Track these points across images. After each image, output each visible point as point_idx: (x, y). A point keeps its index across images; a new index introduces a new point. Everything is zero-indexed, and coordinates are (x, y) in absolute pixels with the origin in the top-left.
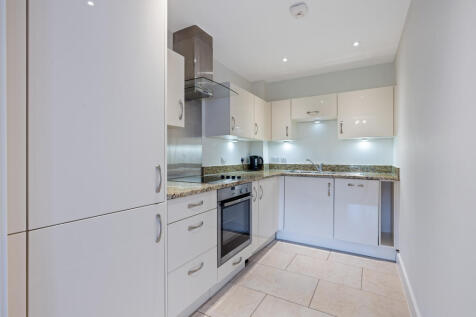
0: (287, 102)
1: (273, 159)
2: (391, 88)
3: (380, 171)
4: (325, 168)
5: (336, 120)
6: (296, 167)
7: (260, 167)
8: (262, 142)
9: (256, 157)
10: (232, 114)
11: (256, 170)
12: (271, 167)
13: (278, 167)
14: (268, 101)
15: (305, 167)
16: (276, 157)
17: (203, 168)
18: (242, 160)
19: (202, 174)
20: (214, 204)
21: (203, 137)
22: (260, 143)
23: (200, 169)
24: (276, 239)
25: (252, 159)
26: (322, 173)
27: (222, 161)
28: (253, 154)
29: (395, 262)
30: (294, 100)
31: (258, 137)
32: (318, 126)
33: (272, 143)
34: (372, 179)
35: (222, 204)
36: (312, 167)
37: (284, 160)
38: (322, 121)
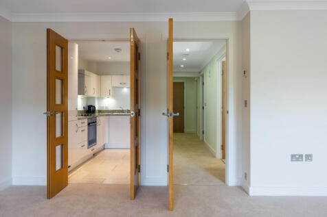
1: (100, 107)
6: (113, 111)
7: (94, 111)
9: (91, 106)
11: (92, 113)
12: (100, 111)
13: (104, 111)
14: (99, 75)
15: (119, 111)
16: (102, 106)
18: (84, 108)
20: (86, 124)
22: (94, 98)
24: (104, 149)
25: (89, 107)
28: (89, 104)
30: (113, 76)
31: (95, 95)
32: (125, 90)
33: (100, 98)
35: (89, 124)
36: (122, 111)
37: (107, 108)
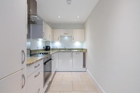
0: (59, 30)
1: (53, 47)
2: (84, 30)
3: (81, 50)
4: (68, 49)
5: (72, 36)
6: (60, 49)
7: (49, 49)
8: (50, 41)
9: (48, 46)
10: (43, 31)
11: (48, 50)
12: (52, 49)
13: (55, 49)
14: (52, 29)
15: (63, 49)
16: (54, 46)
17: (31, 51)
18: (44, 47)
19: (31, 53)
21: (31, 39)
23: (30, 51)
24: (56, 72)
25: (47, 47)
26: (68, 51)
27: (38, 48)
29: (86, 72)
30: (60, 30)
31: (50, 40)
32: (66, 38)
33: (53, 42)
34: (81, 52)
36: (65, 49)
37: (56, 47)
38: (67, 37)
